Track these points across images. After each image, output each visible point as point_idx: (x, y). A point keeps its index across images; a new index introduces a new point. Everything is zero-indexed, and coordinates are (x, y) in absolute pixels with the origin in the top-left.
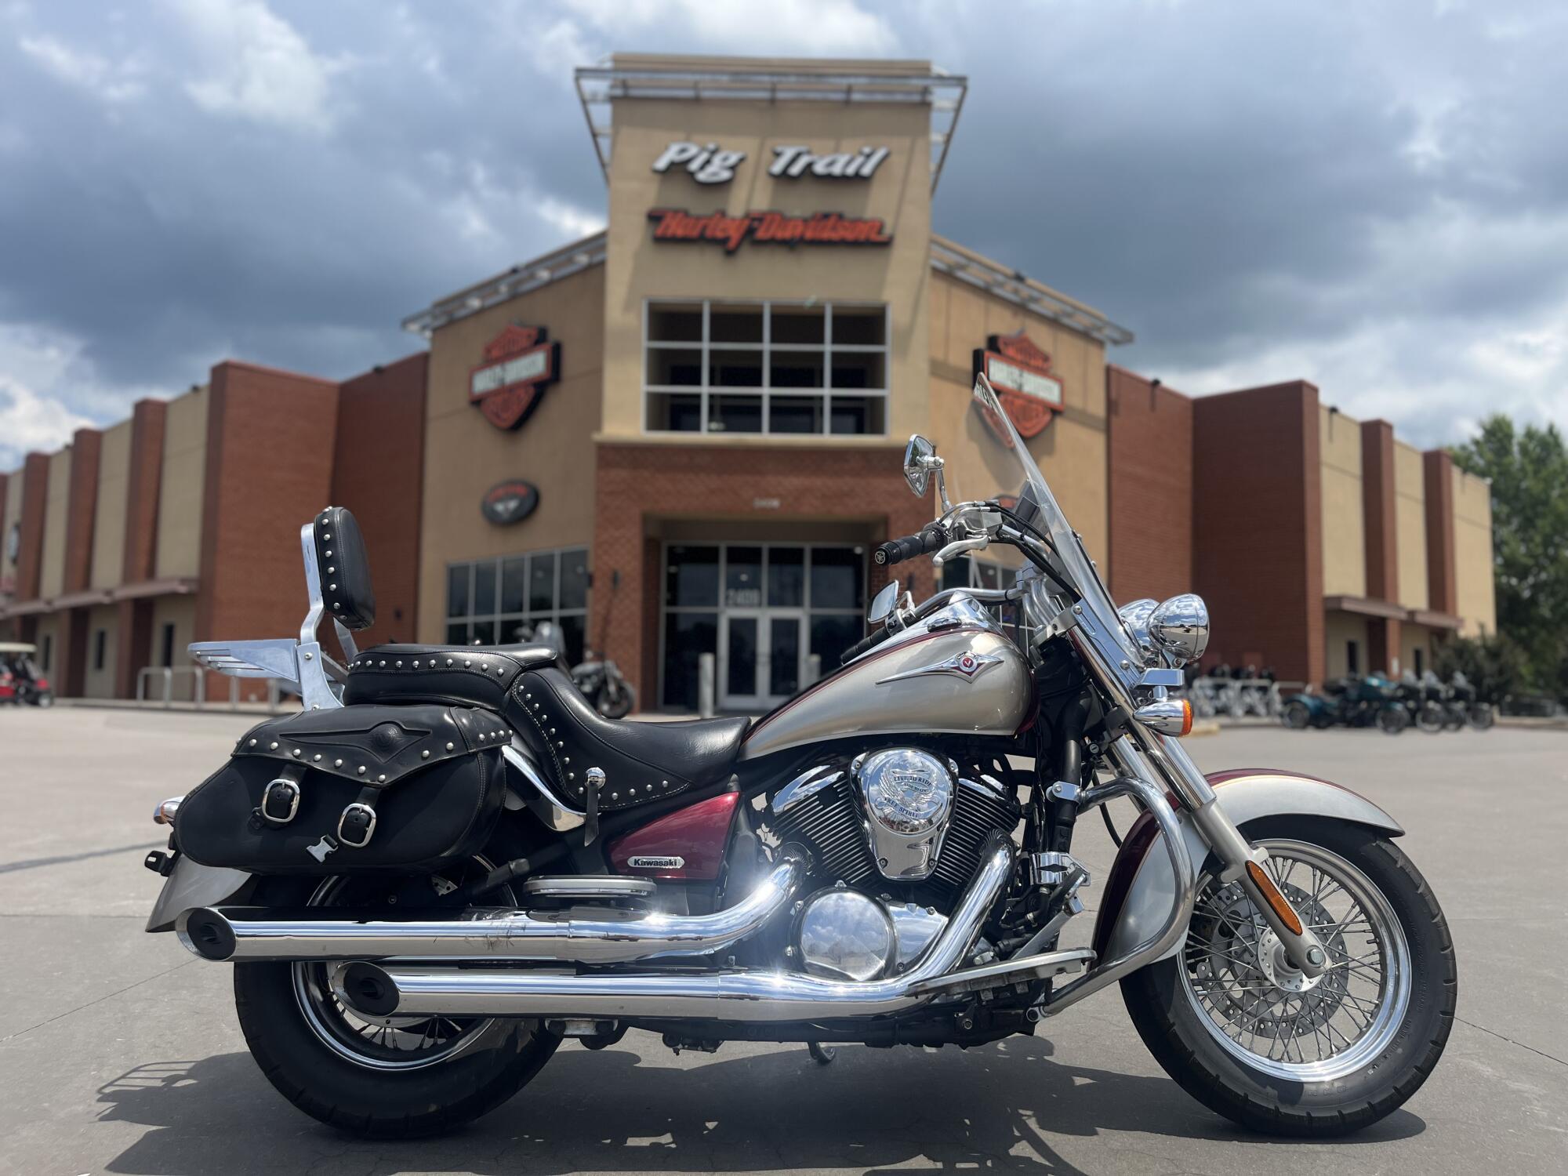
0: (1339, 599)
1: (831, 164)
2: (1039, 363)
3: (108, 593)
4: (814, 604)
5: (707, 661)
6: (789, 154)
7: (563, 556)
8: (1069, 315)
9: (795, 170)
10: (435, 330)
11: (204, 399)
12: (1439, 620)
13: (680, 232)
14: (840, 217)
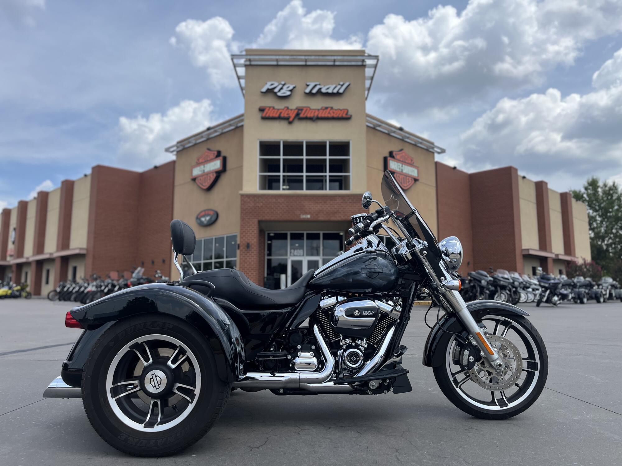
0: (528, 250)
1: (328, 89)
2: (410, 161)
3: (51, 254)
4: (323, 255)
5: (283, 277)
6: (312, 85)
7: (227, 237)
8: (421, 143)
9: (314, 91)
10: (178, 152)
11: (89, 179)
12: (568, 258)
13: (271, 115)
14: (332, 108)
